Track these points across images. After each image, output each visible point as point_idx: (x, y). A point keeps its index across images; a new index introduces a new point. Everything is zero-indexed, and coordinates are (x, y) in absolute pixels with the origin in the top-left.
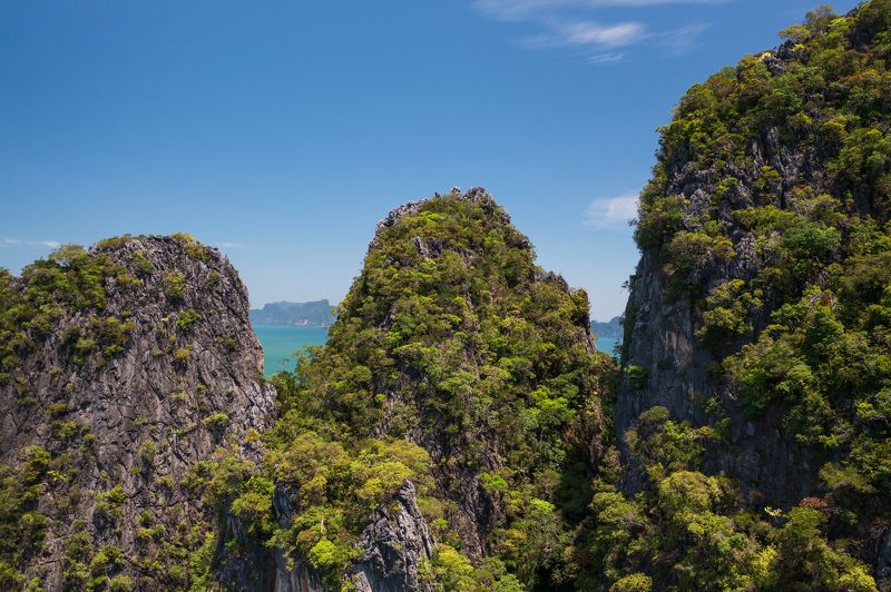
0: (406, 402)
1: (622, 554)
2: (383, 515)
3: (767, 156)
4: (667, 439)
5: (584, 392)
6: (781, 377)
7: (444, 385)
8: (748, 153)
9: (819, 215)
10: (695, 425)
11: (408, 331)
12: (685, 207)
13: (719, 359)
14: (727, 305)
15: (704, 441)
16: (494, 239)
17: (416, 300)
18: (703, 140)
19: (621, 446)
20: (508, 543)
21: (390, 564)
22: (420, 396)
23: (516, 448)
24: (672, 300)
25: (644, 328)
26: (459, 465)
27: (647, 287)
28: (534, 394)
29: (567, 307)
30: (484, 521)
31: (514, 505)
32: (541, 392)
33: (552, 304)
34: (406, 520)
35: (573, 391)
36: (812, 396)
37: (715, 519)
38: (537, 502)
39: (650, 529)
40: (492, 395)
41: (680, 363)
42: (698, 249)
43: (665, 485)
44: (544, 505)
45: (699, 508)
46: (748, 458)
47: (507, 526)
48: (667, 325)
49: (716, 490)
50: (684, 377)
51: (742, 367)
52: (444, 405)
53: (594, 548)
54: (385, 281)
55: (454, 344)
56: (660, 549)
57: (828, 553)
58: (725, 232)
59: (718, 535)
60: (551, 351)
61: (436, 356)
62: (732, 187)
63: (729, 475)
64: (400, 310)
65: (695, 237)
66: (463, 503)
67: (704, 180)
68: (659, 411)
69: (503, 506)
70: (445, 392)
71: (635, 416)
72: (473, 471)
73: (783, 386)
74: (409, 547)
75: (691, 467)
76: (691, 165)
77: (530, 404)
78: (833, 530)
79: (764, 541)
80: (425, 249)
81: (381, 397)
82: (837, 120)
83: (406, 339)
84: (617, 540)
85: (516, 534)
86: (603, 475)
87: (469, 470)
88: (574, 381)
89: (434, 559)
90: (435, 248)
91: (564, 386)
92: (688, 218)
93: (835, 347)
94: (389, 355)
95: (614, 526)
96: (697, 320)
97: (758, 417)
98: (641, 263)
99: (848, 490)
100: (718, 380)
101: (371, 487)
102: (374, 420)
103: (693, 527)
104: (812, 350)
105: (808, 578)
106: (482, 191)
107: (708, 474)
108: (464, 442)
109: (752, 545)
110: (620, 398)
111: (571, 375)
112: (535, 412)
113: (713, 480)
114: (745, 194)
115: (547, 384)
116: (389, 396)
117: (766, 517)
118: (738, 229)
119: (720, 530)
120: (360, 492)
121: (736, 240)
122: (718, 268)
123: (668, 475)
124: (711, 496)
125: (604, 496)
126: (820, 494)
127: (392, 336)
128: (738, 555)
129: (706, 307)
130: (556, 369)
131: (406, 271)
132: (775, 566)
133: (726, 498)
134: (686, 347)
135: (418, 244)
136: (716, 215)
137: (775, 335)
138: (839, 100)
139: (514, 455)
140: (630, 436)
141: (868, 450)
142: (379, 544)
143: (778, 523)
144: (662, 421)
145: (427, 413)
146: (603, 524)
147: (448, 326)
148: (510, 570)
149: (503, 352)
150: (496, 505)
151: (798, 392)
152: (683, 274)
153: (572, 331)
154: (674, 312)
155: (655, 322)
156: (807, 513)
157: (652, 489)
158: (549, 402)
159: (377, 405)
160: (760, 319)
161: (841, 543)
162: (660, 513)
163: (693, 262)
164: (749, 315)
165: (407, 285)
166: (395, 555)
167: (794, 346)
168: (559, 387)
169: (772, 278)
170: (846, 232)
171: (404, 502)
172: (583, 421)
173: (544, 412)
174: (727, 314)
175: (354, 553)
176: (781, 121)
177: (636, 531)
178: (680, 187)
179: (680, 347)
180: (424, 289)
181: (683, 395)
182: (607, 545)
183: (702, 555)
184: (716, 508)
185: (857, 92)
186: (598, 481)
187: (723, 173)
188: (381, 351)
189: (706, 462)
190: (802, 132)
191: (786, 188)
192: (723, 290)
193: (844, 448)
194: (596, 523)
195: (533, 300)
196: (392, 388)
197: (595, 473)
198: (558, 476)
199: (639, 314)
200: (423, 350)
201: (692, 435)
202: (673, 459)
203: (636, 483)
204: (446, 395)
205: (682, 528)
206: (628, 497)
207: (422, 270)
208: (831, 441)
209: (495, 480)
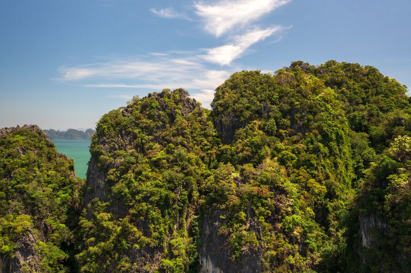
0: (19, 202)
1: (88, 234)
2: (24, 236)
3: (122, 137)
4: (98, 205)
5: (73, 190)
6: (122, 192)
7: (33, 196)
8: (118, 137)
9: (132, 155)
10: (105, 202)
11: (19, 180)
12: (103, 148)
13: (111, 186)
14: (112, 174)
15: (107, 205)
16: (42, 144)
17: (20, 170)
18: (107, 132)
19: (87, 208)
20: (54, 238)
21: (26, 248)
22: (24, 200)
23: (54, 210)
24: (100, 171)
25: (93, 177)
26: (38, 218)
27: (93, 166)
28: (58, 193)
29: (68, 165)
30: (46, 233)
31: (54, 227)
32: (61, 192)
33: (62, 164)
34: (31, 236)
35: (70, 191)
36: (128, 195)
37: (109, 223)
38: (61, 225)
39: (95, 227)
40: (47, 197)
41: (101, 187)
42: (106, 160)
43: (98, 217)
44: (63, 225)
45: (106, 221)
46: (116, 208)
47: (53, 233)
48: (98, 177)
49: (110, 216)
50: (102, 190)
51: (115, 189)
52: (33, 202)
53: (79, 234)
54: (7, 163)
55: (35, 183)
56: (97, 231)
57: (130, 226)
58: (112, 156)
59: (110, 226)
60: (63, 180)
61: (30, 187)
62: (114, 145)
63: (112, 213)
64: (15, 173)
65: (105, 157)
66: (39, 229)
67: (108, 142)
68: (96, 199)
69: (51, 227)
70: (33, 198)
71: (91, 200)
72: (42, 219)
73: (123, 194)
74: (32, 242)
75: (104, 212)
76: (105, 138)
77: (58, 196)
78: (131, 221)
79: (119, 225)
80: (21, 152)
81: (10, 201)
82: (136, 131)
83: (18, 183)
84: (86, 231)
85: (56, 235)
86: (82, 215)
87: (40, 219)
88: (70, 188)
89: (38, 244)
90: (24, 151)
91: (67, 189)
92: (104, 152)
93: (133, 185)
94: (13, 188)
95: (85, 228)
96: (105, 177)
97: (118, 199)
98: (91, 158)
99: (133, 214)
100: (110, 191)
101: (20, 229)
102: (8, 209)
103: (105, 225)
104: (129, 185)
105: (126, 231)
106: (37, 126)
107: (108, 213)
108: (39, 211)
109: (116, 226)
110: (86, 195)
111: (69, 186)
112: (59, 199)
113: (109, 214)
114: (117, 147)
115: (62, 190)
116: (13, 201)
117: (120, 221)
118: (115, 156)
119: (110, 225)
120: (16, 231)
121: (115, 159)
122: (110, 166)
123: (99, 214)
124: (109, 218)
125: (83, 221)
126: (129, 214)
127: (14, 182)
128: (114, 229)
129: (108, 175)
130: (64, 185)
131: (16, 160)
132: (120, 230)
133: (112, 218)
134: (103, 183)
135: (18, 150)
136: (110, 152)
137: (122, 182)
138: (137, 125)
139: (54, 213)
140: (89, 205)
141: (137, 206)
142: (24, 243)
143: (121, 221)
144: (97, 202)
145: (26, 204)
146: (83, 228)
147: (32, 177)
148: (55, 245)
149: (50, 183)
150: (49, 228)
151: (126, 195)
152: (102, 166)
153: (69, 172)
154: (100, 175)
155: (95, 176)
156: (126, 219)
157: (95, 217)
158: (63, 195)
159: (9, 204)
160: (119, 178)
161: (132, 224)
162: (97, 223)
163: (105, 163)
164: (117, 177)
165: (16, 164)
166: (28, 245)
167: (125, 185)
168: (66, 190)
169: (122, 169)
170: (137, 158)
171: (29, 231)
172: (73, 199)
173: (62, 199)
174: (112, 177)
175: (15, 247)
176: (125, 129)
177: (91, 228)
178: (102, 143)
179: (102, 183)
180: (23, 166)
181: (103, 194)
182: (84, 233)
183: (106, 231)
184: (110, 220)
185: (141, 124)
186: (81, 217)
187: (112, 141)
188: (10, 187)
189: (107, 210)
190: (130, 132)
191: (126, 145)
192: (111, 171)
193: (134, 205)
194: (80, 228)
195: (57, 164)
196: (14, 198)
197: (80, 215)
198: (66, 216)
199: (91, 174)
200: (25, 186)
201: (104, 204)
202: (100, 210)
203: (91, 217)
204: (33, 199)
205: (102, 226)
206: (89, 220)
207: (21, 159)
208: (131, 204)
209: (49, 221)
